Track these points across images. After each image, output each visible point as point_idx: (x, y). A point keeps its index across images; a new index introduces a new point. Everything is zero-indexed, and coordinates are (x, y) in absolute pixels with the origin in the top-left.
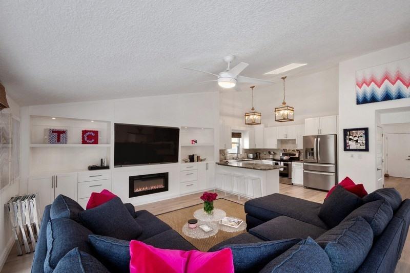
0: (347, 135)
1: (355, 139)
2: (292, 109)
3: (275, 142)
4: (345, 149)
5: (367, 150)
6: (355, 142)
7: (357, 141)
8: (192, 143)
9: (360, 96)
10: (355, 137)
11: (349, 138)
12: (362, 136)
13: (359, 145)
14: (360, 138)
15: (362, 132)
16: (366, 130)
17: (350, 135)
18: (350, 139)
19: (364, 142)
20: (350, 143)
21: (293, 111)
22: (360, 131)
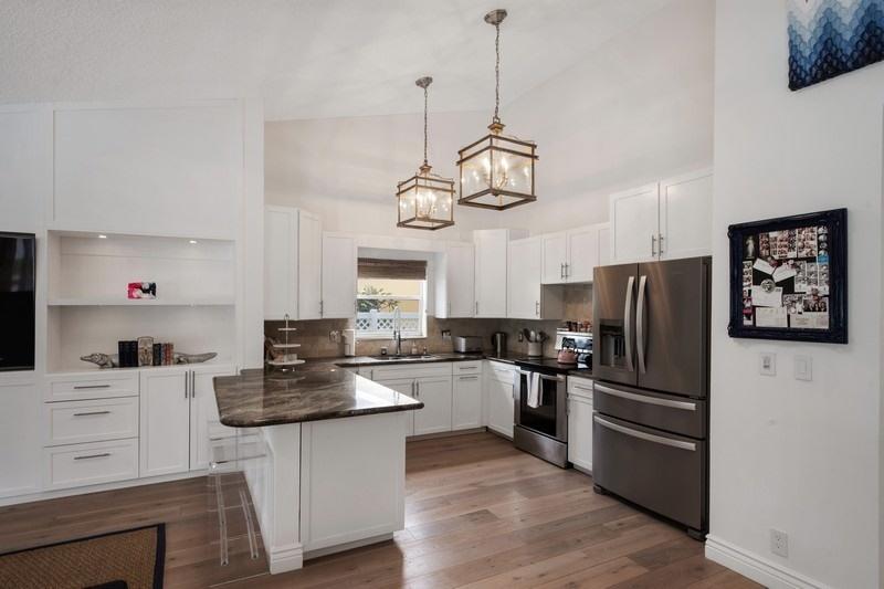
0: (744, 256)
1: (782, 274)
2: (528, 150)
3: (536, 295)
4: (737, 330)
5: (837, 333)
6: (777, 294)
7: (787, 286)
8: (131, 296)
9: (807, 37)
10: (779, 263)
11: (756, 272)
12: (811, 260)
13: (799, 307)
14: (805, 266)
15: (812, 238)
16: (835, 223)
17: (757, 254)
18: (759, 277)
19: (824, 289)
20: (759, 295)
21: (533, 157)
22: (806, 232)
